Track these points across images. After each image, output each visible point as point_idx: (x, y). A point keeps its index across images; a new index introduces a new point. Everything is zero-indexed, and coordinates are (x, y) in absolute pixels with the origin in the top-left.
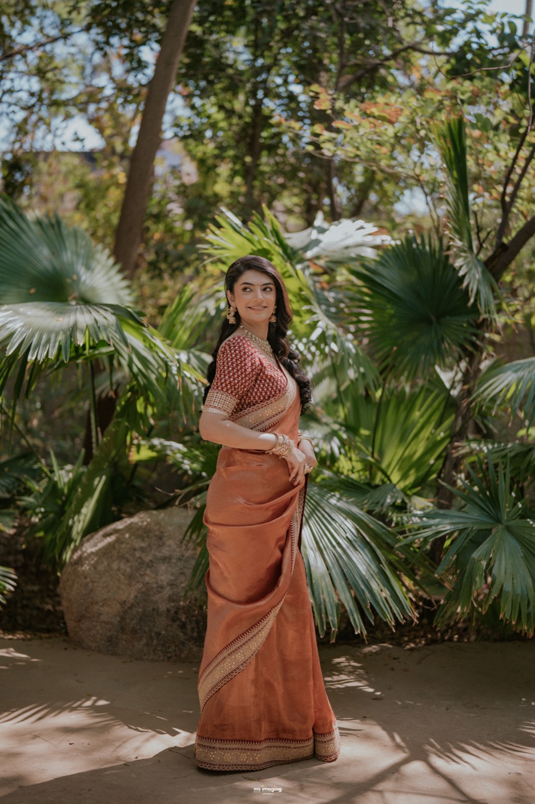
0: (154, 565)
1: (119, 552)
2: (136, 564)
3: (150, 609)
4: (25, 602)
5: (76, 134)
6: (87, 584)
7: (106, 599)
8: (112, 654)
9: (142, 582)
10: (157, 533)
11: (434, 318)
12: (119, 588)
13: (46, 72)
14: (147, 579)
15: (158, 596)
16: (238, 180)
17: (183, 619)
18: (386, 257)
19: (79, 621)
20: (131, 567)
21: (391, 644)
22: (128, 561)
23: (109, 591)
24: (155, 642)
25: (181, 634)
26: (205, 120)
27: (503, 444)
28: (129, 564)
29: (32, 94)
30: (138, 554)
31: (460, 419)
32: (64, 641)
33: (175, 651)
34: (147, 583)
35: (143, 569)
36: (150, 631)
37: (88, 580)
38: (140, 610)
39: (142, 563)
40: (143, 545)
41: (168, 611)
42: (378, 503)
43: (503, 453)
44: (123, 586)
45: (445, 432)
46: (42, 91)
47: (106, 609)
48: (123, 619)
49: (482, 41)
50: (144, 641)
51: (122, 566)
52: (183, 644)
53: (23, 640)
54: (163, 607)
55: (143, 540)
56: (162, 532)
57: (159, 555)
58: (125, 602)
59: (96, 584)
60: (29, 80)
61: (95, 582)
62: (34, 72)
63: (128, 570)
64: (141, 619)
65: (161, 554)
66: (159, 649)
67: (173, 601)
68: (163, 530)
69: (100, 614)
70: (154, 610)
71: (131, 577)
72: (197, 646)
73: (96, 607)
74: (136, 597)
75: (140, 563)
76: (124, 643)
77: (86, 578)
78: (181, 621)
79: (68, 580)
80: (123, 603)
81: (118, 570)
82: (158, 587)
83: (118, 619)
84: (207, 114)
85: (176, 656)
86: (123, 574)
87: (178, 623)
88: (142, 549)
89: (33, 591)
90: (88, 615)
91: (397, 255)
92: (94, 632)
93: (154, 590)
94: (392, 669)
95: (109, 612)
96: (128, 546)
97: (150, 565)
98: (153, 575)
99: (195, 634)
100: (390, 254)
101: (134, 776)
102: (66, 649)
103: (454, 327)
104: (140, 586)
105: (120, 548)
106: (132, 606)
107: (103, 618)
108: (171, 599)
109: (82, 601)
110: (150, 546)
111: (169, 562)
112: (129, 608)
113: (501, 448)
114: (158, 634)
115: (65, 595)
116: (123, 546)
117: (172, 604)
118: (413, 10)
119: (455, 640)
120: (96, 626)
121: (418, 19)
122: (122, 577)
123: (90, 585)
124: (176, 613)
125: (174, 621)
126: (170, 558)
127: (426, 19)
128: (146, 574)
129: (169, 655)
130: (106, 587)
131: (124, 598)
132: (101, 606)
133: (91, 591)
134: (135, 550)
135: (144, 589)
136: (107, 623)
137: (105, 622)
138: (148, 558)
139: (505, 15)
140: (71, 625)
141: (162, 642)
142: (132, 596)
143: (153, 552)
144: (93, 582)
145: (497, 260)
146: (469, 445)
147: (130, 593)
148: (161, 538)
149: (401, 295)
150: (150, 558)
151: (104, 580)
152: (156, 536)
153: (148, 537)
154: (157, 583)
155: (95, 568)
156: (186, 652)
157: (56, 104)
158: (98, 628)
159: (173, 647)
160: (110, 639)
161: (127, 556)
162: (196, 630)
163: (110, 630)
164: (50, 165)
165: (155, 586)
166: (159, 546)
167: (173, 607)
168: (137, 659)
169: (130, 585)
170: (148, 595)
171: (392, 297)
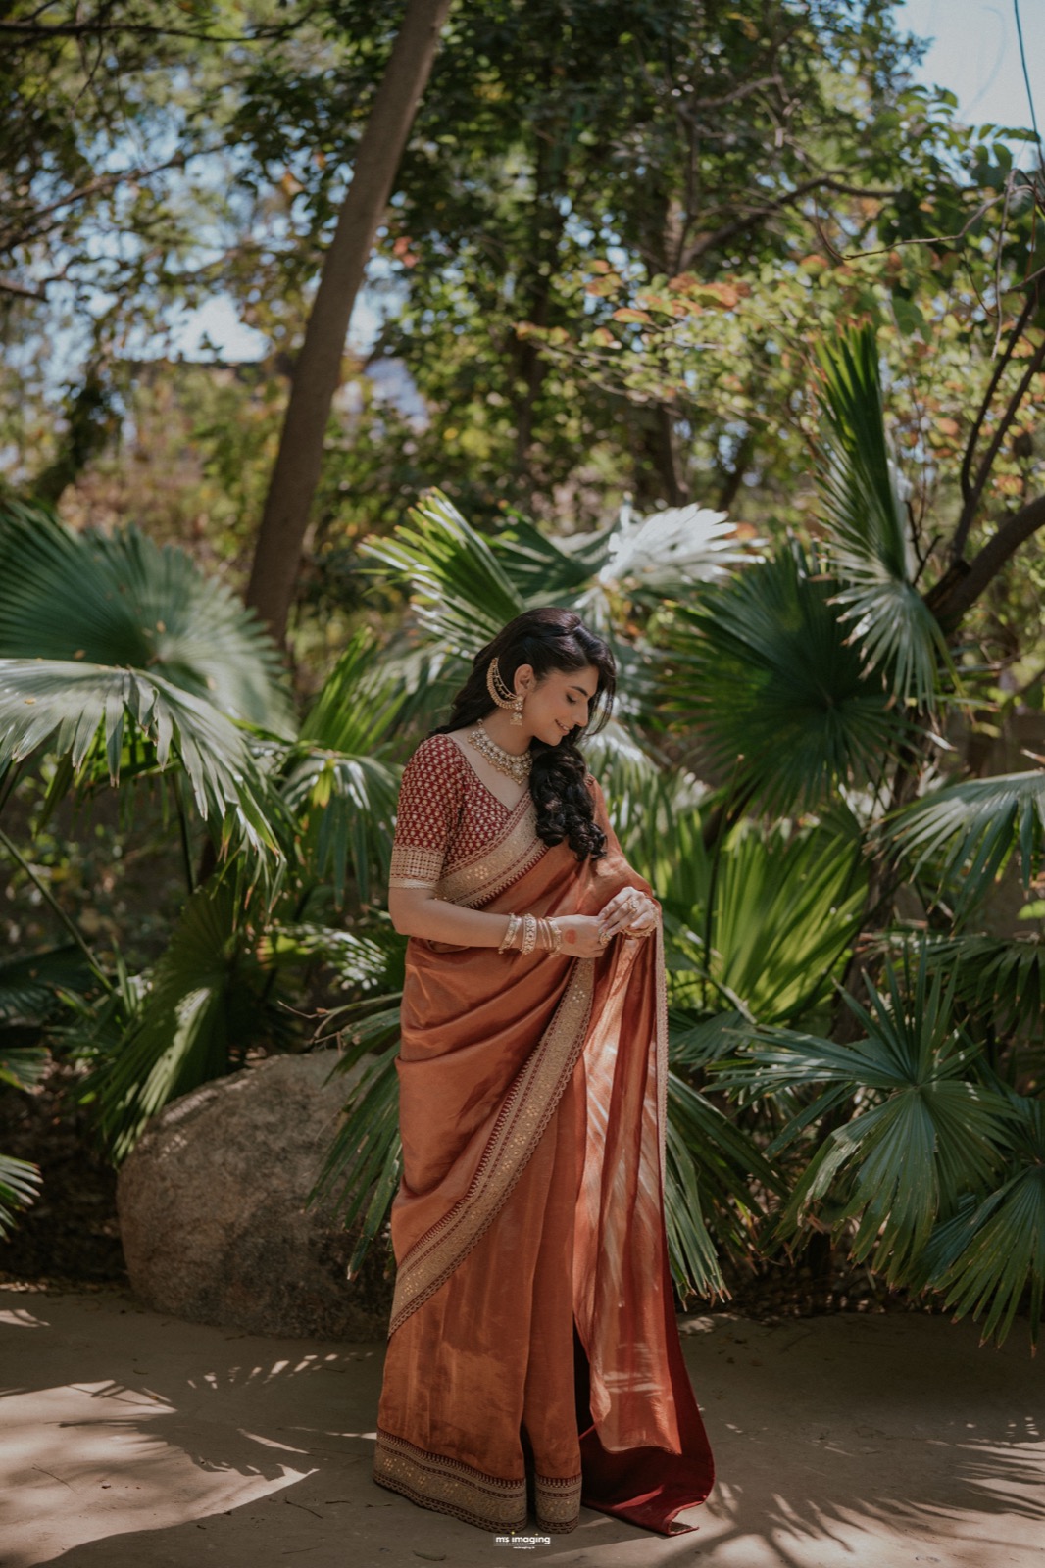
0: (290, 1157)
1: (227, 1131)
2: (257, 1154)
3: (279, 1239)
4: (71, 1225)
5: (205, 336)
6: (166, 1190)
7: (198, 1220)
8: (207, 1323)
9: (266, 1190)
10: (299, 1097)
11: (829, 699)
12: (223, 1200)
13: (148, 225)
14: (275, 1182)
15: (293, 1215)
16: (503, 426)
17: (339, 1260)
18: (746, 584)
19: (149, 1259)
20: (247, 1160)
21: (735, 1314)
22: (242, 1149)
23: (204, 1205)
24: (286, 1300)
25: (334, 1288)
26: (443, 315)
27: (952, 938)
28: (243, 1155)
29: (124, 266)
30: (260, 1136)
31: (877, 889)
32: (122, 1296)
33: (323, 1319)
34: (275, 1191)
35: (268, 1165)
36: (278, 1280)
37: (168, 1183)
38: (261, 1240)
39: (268, 1152)
40: (271, 1119)
41: (312, 1242)
42: (703, 1050)
43: (948, 955)
44: (231, 1197)
45: (853, 913)
46: (142, 259)
47: (199, 1238)
48: (228, 1256)
49: (943, 179)
50: (266, 1299)
51: (231, 1158)
52: (338, 1305)
53: (47, 1293)
54: (302, 1236)
55: (272, 1111)
56: (308, 1096)
57: (300, 1139)
58: (233, 1224)
59: (180, 1191)
60: (119, 239)
61: (180, 1187)
62: (128, 223)
63: (242, 1165)
64: (261, 1257)
65: (304, 1137)
66: (293, 1314)
67: (323, 1225)
68: (310, 1092)
69: (187, 1248)
70: (285, 1240)
71: (245, 1179)
72: (364, 1310)
73: (181, 1234)
74: (253, 1216)
75: (264, 1153)
76: (229, 1302)
77: (163, 1179)
78: (336, 1263)
79: (132, 1182)
80: (229, 1228)
81: (223, 1164)
82: (295, 1198)
83: (220, 1256)
84: (447, 303)
85: (324, 1328)
86: (231, 1174)
87: (330, 1266)
88: (269, 1128)
89: (90, 1204)
90: (165, 1249)
91: (767, 579)
92: (175, 1280)
93: (288, 1204)
94: (731, 1361)
95: (203, 1245)
96: (244, 1121)
97: (283, 1156)
98: (287, 1176)
99: (361, 1288)
100: (754, 578)
101: (210, 1546)
102: (123, 1312)
103: (868, 716)
104: (262, 1195)
105: (228, 1124)
106: (246, 1232)
107: (192, 1254)
108: (318, 1222)
109: (155, 1222)
110: (283, 1121)
111: (317, 1153)
112: (239, 1236)
113: (949, 945)
114: (293, 1287)
115: (125, 1210)
116: (235, 1120)
117: (320, 1231)
118: (835, 110)
119: (860, 1308)
120: (179, 1269)
121: (846, 127)
122: (230, 1179)
123: (171, 1192)
124: (327, 1247)
125: (322, 1262)
126: (319, 1146)
127: (860, 126)
128: (273, 1174)
129: (313, 1326)
130: (199, 1197)
131: (231, 1217)
132: (190, 1233)
133: (172, 1203)
134: (256, 1127)
135: (268, 1202)
136: (199, 1264)
137: (195, 1263)
138: (278, 1145)
139: (987, 130)
140: (134, 1267)
141: (299, 1302)
142: (246, 1215)
143: (288, 1133)
144: (176, 1187)
145: (949, 591)
146: (888, 939)
147: (242, 1210)
148: (304, 1108)
149: (770, 654)
150: (282, 1143)
151: (195, 1183)
152: (296, 1103)
153: (281, 1104)
154: (294, 1192)
155: (181, 1160)
156: (344, 1321)
157: (167, 281)
158: (183, 1273)
159: (320, 1312)
160: (204, 1296)
161: (241, 1139)
162: (363, 1280)
163: (204, 1278)
164: (156, 394)
165: (289, 1196)
166: (301, 1122)
167: (322, 1236)
168: (251, 1333)
169: (243, 1193)
170: (276, 1213)
171: (754, 658)
